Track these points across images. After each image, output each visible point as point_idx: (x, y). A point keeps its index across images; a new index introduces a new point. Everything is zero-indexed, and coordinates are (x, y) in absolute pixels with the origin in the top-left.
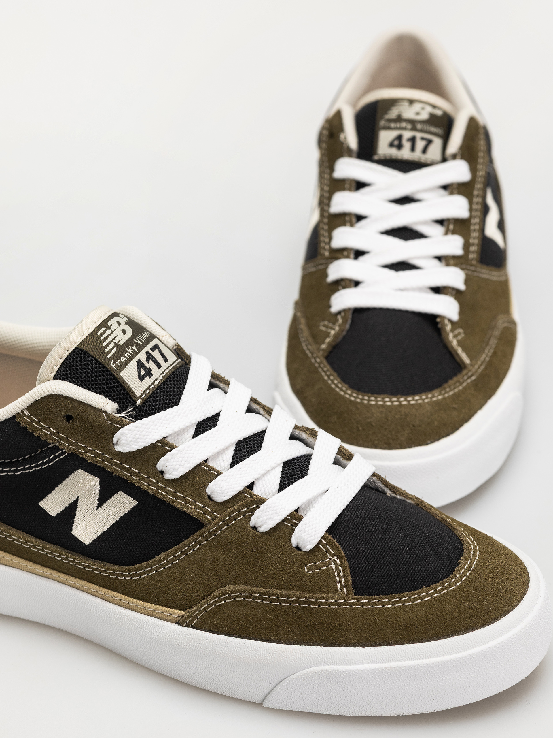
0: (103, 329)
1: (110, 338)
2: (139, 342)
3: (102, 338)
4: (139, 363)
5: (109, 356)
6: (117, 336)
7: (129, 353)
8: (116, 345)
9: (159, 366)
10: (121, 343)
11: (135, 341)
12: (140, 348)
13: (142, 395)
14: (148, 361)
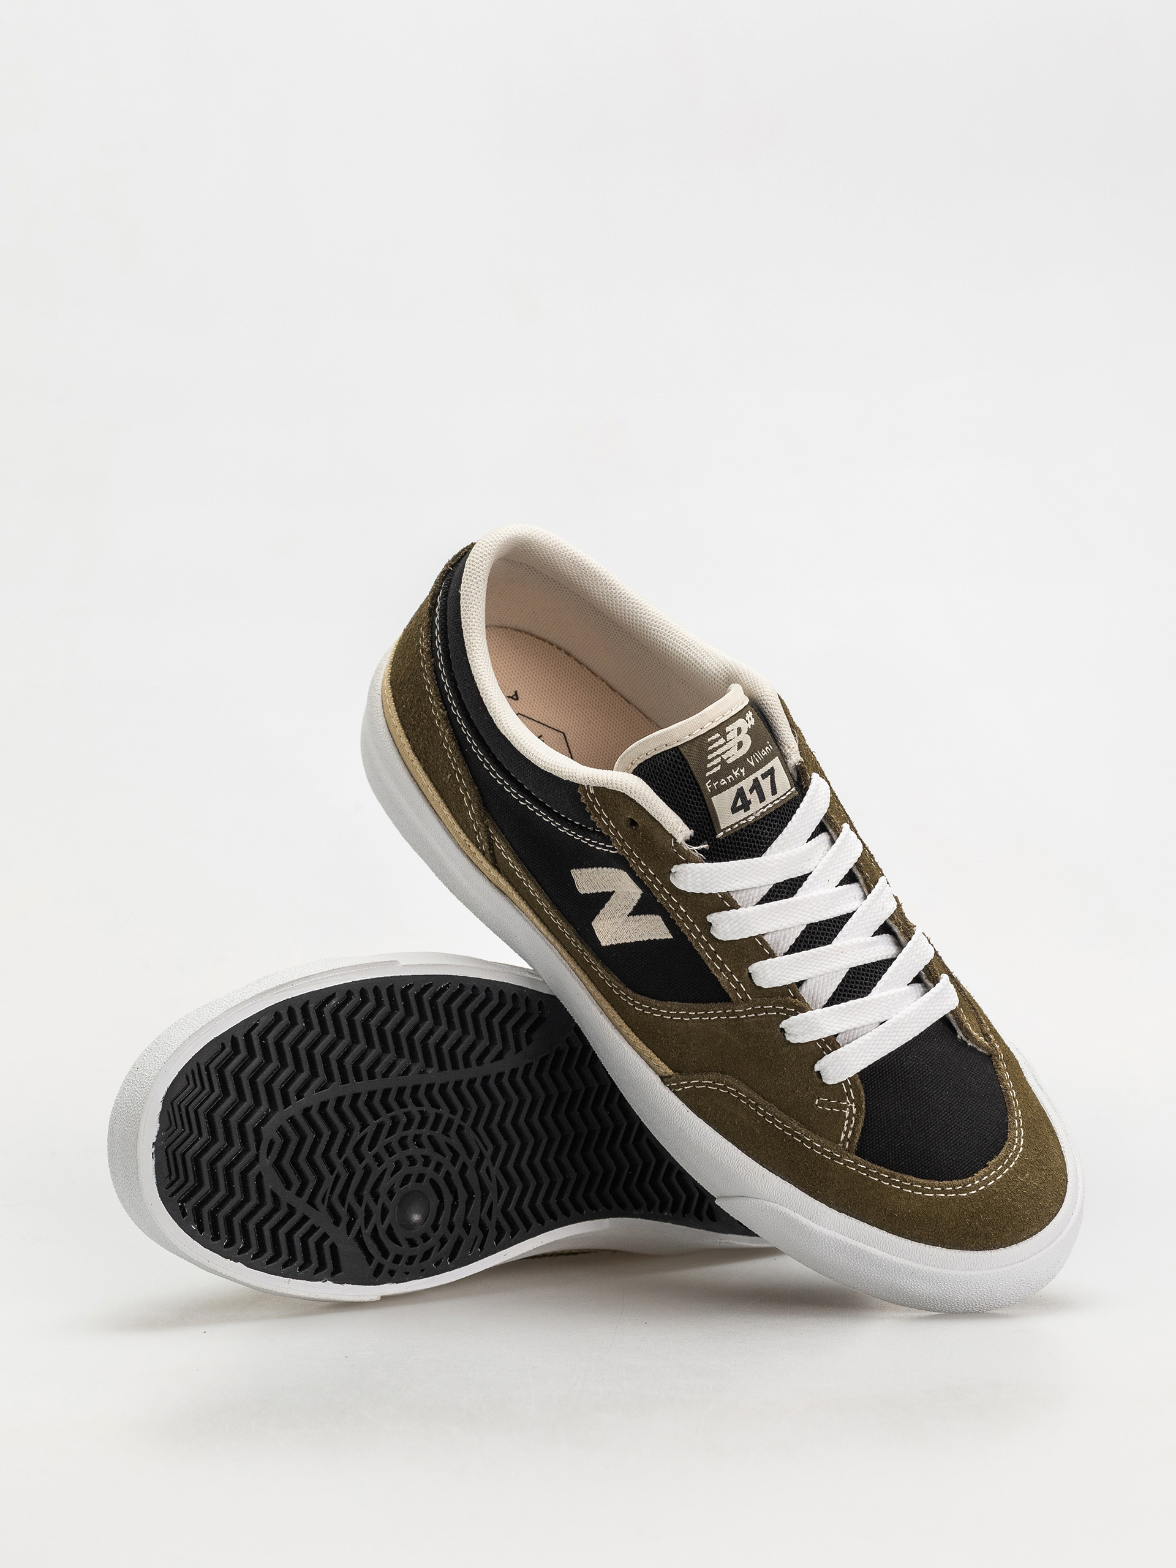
0: (718, 735)
1: (719, 752)
2: (752, 763)
3: (710, 748)
4: (741, 793)
5: (708, 774)
6: (729, 750)
7: (734, 776)
8: (723, 762)
9: (762, 798)
10: (729, 762)
11: (748, 761)
12: (750, 771)
13: (728, 828)
14: (751, 791)
